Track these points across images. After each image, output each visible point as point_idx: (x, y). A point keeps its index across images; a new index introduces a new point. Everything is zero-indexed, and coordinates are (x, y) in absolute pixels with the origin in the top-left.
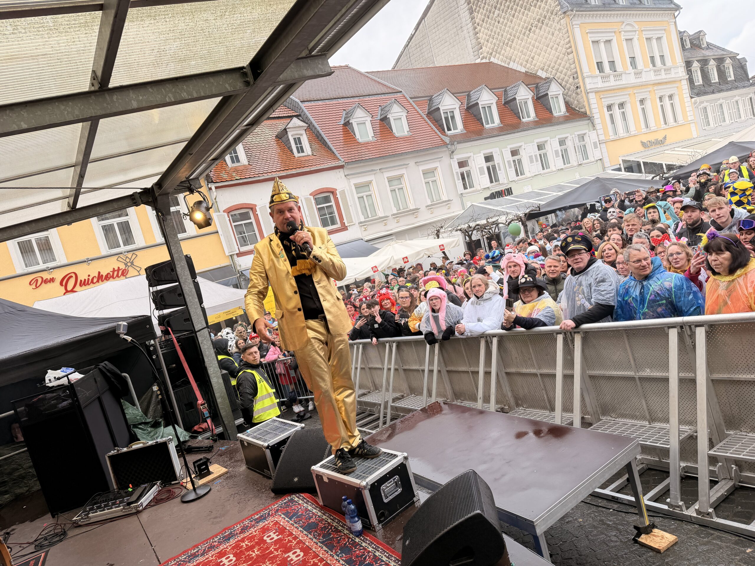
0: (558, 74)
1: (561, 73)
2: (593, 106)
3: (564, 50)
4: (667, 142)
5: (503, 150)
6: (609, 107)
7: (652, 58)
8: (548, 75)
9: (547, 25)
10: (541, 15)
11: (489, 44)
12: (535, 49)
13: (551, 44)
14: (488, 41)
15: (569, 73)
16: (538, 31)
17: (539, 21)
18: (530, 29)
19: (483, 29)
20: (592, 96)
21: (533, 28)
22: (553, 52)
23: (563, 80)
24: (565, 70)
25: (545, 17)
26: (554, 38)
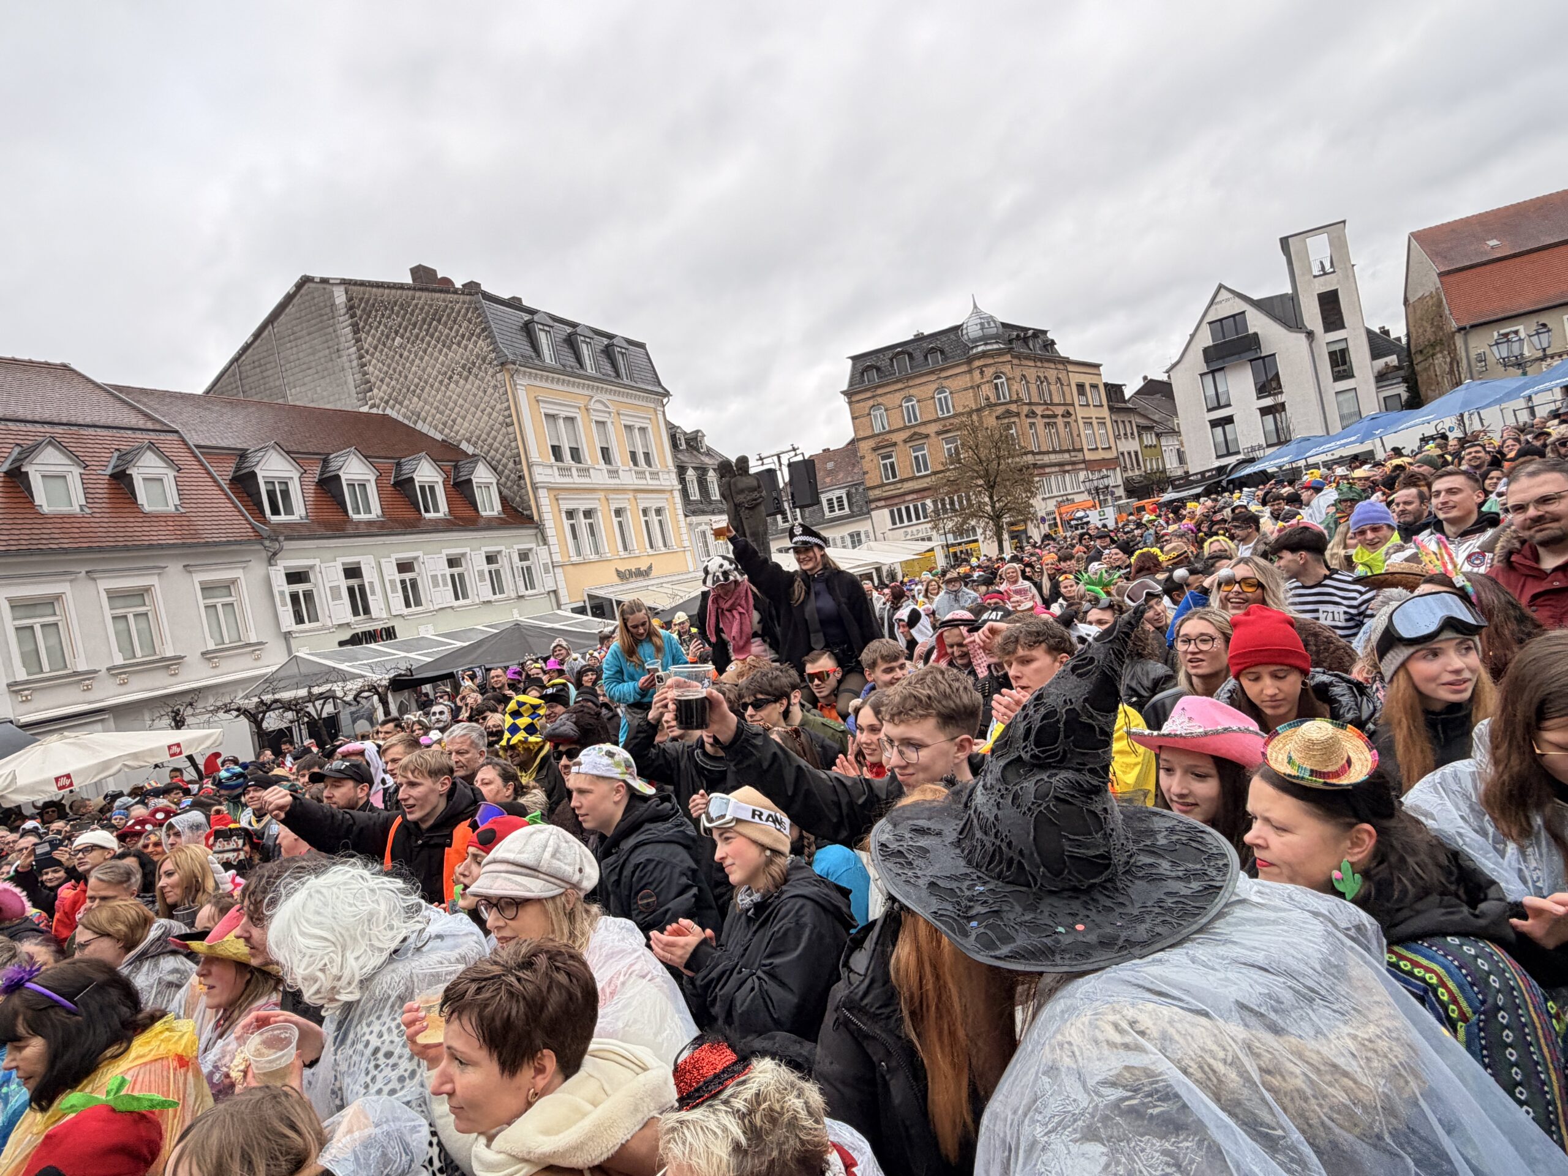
0: (492, 452)
1: (497, 451)
2: (544, 509)
3: (501, 418)
4: (653, 574)
5: (383, 561)
6: (570, 514)
7: (633, 455)
8: (477, 451)
9: (476, 376)
10: (468, 359)
11: (384, 387)
12: (457, 409)
13: (483, 406)
14: (382, 381)
15: (508, 453)
16: (462, 382)
17: (464, 367)
18: (451, 377)
19: (374, 361)
20: (542, 493)
21: (456, 377)
22: (485, 418)
23: (499, 462)
24: (502, 449)
25: (474, 364)
26: (486, 398)
